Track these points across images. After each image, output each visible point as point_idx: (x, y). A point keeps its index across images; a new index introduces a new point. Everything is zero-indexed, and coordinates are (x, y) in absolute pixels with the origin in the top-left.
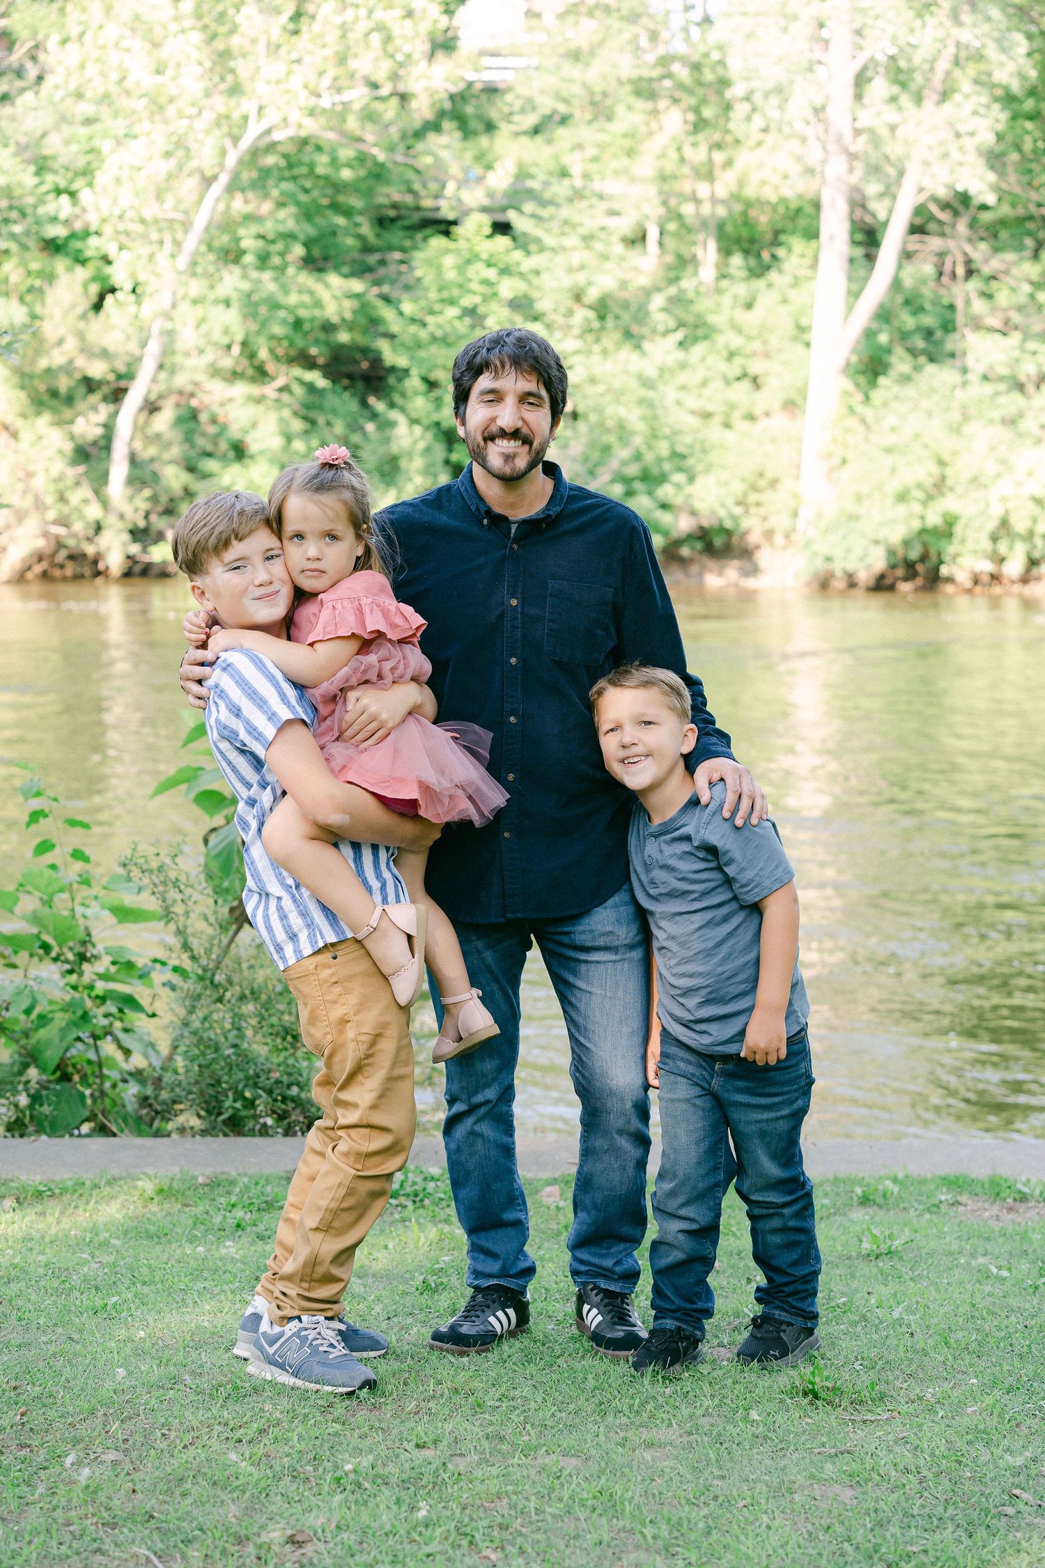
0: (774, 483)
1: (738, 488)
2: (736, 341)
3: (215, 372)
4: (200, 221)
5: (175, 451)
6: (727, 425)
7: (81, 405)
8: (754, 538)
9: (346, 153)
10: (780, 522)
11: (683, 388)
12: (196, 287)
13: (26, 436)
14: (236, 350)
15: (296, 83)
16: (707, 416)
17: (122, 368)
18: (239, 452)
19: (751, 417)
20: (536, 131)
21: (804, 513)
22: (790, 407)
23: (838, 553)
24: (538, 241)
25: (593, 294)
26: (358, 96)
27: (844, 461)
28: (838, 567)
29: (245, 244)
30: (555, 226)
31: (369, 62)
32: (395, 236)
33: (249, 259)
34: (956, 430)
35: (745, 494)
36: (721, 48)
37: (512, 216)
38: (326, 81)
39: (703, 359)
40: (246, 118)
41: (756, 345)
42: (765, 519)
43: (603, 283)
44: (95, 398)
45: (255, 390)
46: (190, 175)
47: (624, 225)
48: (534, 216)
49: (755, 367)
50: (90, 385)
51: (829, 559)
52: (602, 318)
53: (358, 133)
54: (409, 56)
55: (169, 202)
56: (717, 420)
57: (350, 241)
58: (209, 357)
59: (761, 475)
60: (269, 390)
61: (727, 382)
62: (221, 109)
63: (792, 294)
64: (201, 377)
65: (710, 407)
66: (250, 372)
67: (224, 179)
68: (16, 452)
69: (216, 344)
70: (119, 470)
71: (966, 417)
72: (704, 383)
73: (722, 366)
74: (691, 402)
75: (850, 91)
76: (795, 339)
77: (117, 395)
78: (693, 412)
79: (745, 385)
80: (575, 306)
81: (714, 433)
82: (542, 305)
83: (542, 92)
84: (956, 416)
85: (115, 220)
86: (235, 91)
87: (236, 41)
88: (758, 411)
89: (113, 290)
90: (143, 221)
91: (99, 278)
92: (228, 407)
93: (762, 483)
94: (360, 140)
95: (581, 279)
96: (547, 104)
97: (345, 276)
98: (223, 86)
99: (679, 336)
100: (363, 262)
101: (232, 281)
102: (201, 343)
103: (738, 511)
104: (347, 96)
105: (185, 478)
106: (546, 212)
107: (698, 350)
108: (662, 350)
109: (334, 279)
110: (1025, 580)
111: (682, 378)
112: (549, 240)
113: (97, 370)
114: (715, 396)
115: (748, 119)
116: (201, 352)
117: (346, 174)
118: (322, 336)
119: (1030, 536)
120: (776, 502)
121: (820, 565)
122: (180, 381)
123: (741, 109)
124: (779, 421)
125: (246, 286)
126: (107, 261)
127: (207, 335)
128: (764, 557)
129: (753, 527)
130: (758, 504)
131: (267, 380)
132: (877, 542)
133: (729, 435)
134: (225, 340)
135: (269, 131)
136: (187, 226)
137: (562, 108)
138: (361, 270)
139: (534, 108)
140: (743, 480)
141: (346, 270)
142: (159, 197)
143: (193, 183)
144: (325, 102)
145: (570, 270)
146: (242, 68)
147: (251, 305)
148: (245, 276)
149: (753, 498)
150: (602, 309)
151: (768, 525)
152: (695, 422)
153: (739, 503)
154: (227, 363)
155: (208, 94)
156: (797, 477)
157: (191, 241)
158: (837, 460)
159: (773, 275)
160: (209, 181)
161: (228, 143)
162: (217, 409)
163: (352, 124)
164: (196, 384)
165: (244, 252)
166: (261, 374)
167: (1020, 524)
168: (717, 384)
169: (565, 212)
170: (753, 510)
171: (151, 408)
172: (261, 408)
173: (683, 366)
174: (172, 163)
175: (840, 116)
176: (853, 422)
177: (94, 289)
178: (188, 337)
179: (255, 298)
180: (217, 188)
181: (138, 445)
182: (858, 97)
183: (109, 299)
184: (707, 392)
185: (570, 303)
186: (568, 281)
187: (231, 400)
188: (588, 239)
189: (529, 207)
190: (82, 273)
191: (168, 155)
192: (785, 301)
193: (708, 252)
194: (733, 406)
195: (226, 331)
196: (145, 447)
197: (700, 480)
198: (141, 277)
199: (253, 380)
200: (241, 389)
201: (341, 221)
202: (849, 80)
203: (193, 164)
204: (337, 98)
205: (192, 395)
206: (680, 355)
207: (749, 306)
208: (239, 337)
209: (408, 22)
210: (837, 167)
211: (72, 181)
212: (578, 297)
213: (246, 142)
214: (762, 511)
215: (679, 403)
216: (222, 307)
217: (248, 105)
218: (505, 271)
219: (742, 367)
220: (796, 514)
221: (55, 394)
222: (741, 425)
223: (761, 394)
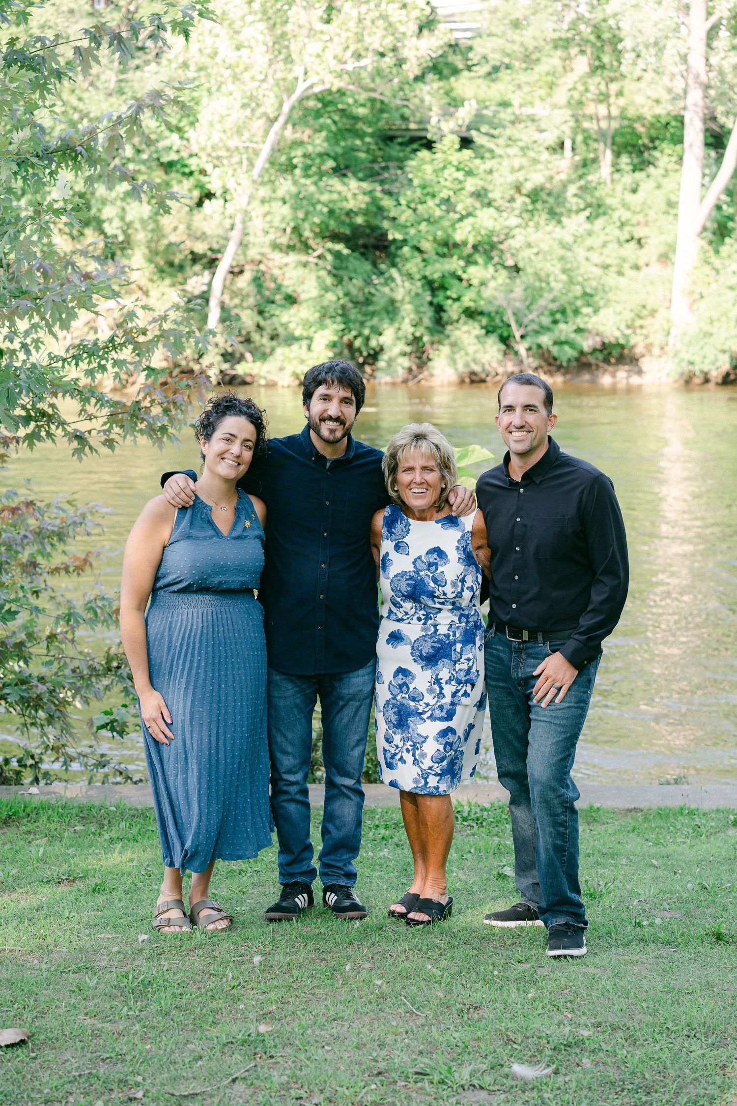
0: (653, 313)
1: (628, 316)
2: (626, 215)
3: (275, 246)
4: (266, 150)
5: (251, 301)
6: (620, 273)
7: (189, 271)
8: (639, 350)
9: (363, 97)
10: (657, 339)
11: (590, 249)
12: (264, 192)
13: (153, 293)
14: (289, 230)
15: (329, 55)
16: (606, 267)
17: (216, 246)
18: (291, 300)
19: (637, 267)
20: (489, 74)
21: (673, 332)
22: (665, 258)
23: (697, 359)
24: (491, 151)
25: (528, 187)
26: (368, 61)
27: (702, 297)
28: (697, 369)
29: (295, 161)
30: (501, 141)
31: (376, 40)
32: (395, 150)
33: (298, 172)
35: (633, 320)
36: (615, 15)
37: (474, 134)
38: (349, 53)
39: (604, 229)
40: (296, 79)
41: (640, 217)
42: (646, 337)
43: (536, 179)
44: (197, 268)
45: (303, 258)
46: (260, 118)
47: (550, 138)
48: (486, 134)
49: (638, 233)
50: (195, 258)
51: (691, 363)
52: (534, 202)
53: (370, 86)
54: (404, 34)
55: (246, 135)
56: (614, 269)
57: (362, 155)
58: (272, 236)
59: (644, 307)
60: (312, 259)
61: (620, 244)
62: (279, 75)
63: (665, 181)
64: (267, 250)
65: (608, 261)
66: (298, 245)
67: (281, 120)
69: (277, 228)
70: (214, 314)
72: (604, 245)
73: (617, 232)
74: (595, 258)
75: (704, 44)
76: (667, 213)
77: (212, 264)
78: (596, 265)
79: (633, 245)
80: (517, 196)
81: (611, 279)
82: (494, 195)
83: (493, 51)
85: (209, 150)
86: (289, 60)
87: (289, 27)
88: (641, 263)
89: (209, 195)
90: (228, 150)
91: (200, 186)
92: (285, 269)
93: (645, 312)
94: (372, 90)
95: (520, 176)
96: (496, 58)
97: (361, 180)
98: (282, 57)
99: (587, 213)
100: (372, 169)
101: (286, 186)
102: (267, 226)
103: (628, 332)
104: (363, 62)
105: (259, 319)
106: (496, 132)
107: (600, 222)
108: (575, 224)
109: (353, 183)
111: (589, 242)
112: (498, 151)
113: (200, 248)
114: (612, 254)
115: (634, 64)
116: (267, 233)
117: (361, 111)
118: (347, 220)
120: (654, 326)
121: (685, 368)
122: (253, 253)
123: (629, 57)
124: (656, 269)
125: (294, 190)
126: (203, 172)
127: (271, 222)
128: (645, 363)
129: (638, 342)
130: (641, 327)
131: (310, 251)
132: (724, 352)
133: (622, 280)
134: (283, 226)
135: (311, 87)
136: (257, 153)
137: (507, 60)
138: (371, 175)
139: (487, 62)
140: (632, 311)
141: (360, 175)
142: (239, 133)
143: (262, 122)
144: (349, 67)
145: (513, 171)
146: (294, 47)
147: (299, 201)
148: (295, 183)
149: (638, 322)
150: (535, 195)
151: (648, 341)
152: (598, 271)
153: (628, 327)
154: (284, 240)
155: (271, 62)
156: (668, 308)
157: (261, 162)
158: (697, 296)
159: (651, 169)
160: (272, 121)
161: (284, 95)
162: (276, 272)
163: (366, 80)
164: (263, 254)
165: (295, 167)
166: (306, 247)
168: (613, 246)
169: (509, 132)
170: (638, 331)
171: (236, 272)
172: (307, 271)
173: (590, 234)
174: (248, 112)
175: (697, 63)
176: (707, 269)
177: (196, 194)
178: (257, 224)
179: (301, 196)
180: (277, 126)
181: (226, 298)
182: (709, 46)
183: (207, 202)
184: (606, 251)
185: (512, 192)
186: (511, 178)
187: (286, 265)
188: (524, 149)
189: (484, 128)
190: (189, 183)
191: (245, 106)
192: (659, 187)
193: (608, 157)
194: (624, 260)
195: (284, 220)
196: (231, 299)
197: (602, 312)
198: (228, 186)
199: (300, 251)
200: (293, 258)
201: (358, 142)
202: (703, 35)
203: (261, 110)
204: (357, 64)
205: (260, 262)
206: (588, 226)
207: (634, 191)
208: (292, 224)
209: (404, 12)
210: (695, 96)
211: (180, 121)
212: (518, 189)
213: (296, 95)
214: (645, 331)
215: (587, 259)
216: (280, 203)
217: (298, 71)
218: (469, 173)
219: (630, 233)
220: (668, 334)
221: (171, 264)
222: (630, 273)
223: (643, 251)
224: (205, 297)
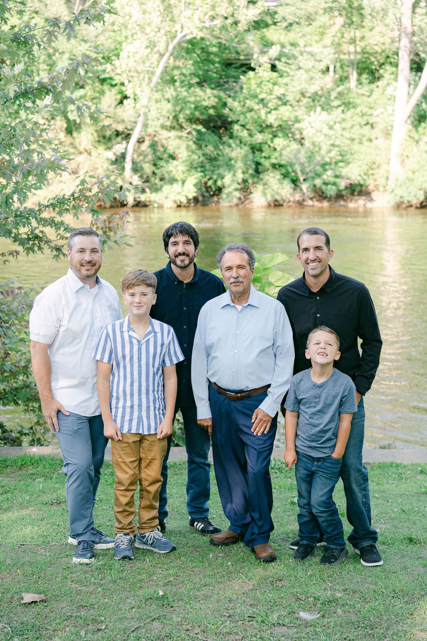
0: (379, 166)
1: (365, 168)
2: (365, 109)
3: (163, 127)
4: (159, 71)
5: (150, 157)
6: (360, 143)
7: (114, 142)
8: (371, 188)
9: (215, 42)
10: (381, 181)
11: (344, 129)
12: (158, 96)
13: (94, 153)
14: (171, 118)
15: (196, 18)
16: (353, 140)
17: (129, 127)
18: (173, 157)
19: (370, 140)
20: (287, 27)
21: (391, 178)
23: (405, 194)
24: (288, 73)
25: (309, 93)
26: (218, 22)
27: (408, 157)
28: (405, 199)
29: (176, 78)
30: (293, 67)
31: (223, 9)
32: (232, 72)
33: (177, 84)
35: (368, 170)
37: (277, 63)
38: (207, 17)
39: (352, 117)
40: (176, 31)
41: (372, 112)
42: (375, 180)
43: (312, 89)
44: (119, 139)
45: (179, 134)
46: (156, 53)
47: (322, 65)
48: (286, 63)
49: (372, 120)
50: (118, 134)
51: (402, 197)
52: (313, 101)
53: (219, 35)
54: (239, 6)
55: (147, 64)
56: (357, 141)
57: (214, 75)
58: (161, 121)
59: (374, 163)
60: (184, 134)
61: (361, 126)
62: (168, 29)
63: (386, 89)
64: (158, 129)
65: (354, 136)
66: (177, 127)
67: (167, 54)
68: (90, 160)
69: (164, 116)
70: (128, 165)
72: (352, 127)
73: (359, 120)
74: (346, 134)
75: (411, 10)
77: (128, 137)
78: (347, 139)
79: (368, 127)
80: (302, 99)
81: (356, 147)
82: (290, 98)
83: (289, 14)
85: (127, 72)
86: (172, 20)
88: (373, 137)
89: (126, 97)
90: (137, 72)
91: (121, 92)
92: (169, 140)
93: (375, 166)
94: (219, 38)
95: (304, 87)
96: (291, 19)
97: (212, 89)
98: (168, 18)
99: (342, 108)
100: (219, 82)
101: (170, 92)
102: (158, 115)
103: (365, 177)
104: (215, 22)
105: (153, 168)
106: (290, 62)
107: (349, 113)
108: (336, 114)
109: (209, 91)
111: (344, 125)
112: (291, 73)
113: (120, 128)
114: (356, 133)
115: (371, 21)
116: (159, 119)
117: (214, 49)
118: (205, 112)
120: (379, 174)
121: (398, 199)
122: (150, 130)
123: (368, 18)
124: (381, 142)
125: (174, 94)
126: (123, 84)
127: (161, 113)
128: (374, 195)
129: (371, 183)
130: (373, 174)
131: (183, 130)
132: (421, 189)
133: (362, 148)
134: (168, 115)
135: (185, 36)
136: (153, 73)
137: (297, 20)
138: (219, 86)
139: (286, 20)
140: (367, 165)
141: (213, 86)
142: (144, 62)
143: (156, 56)
144: (207, 25)
145: (300, 83)
146: (176, 12)
147: (177, 100)
148: (175, 90)
149: (371, 172)
150: (313, 97)
151: (377, 183)
152: (349, 142)
153: (365, 174)
154: (168, 123)
155: (162, 21)
156: (388, 164)
157: (155, 79)
158: (405, 157)
159: (379, 82)
160: (162, 55)
161: (170, 40)
162: (164, 142)
163: (217, 32)
164: (156, 131)
165: (176, 81)
166: (181, 127)
168: (357, 127)
169: (298, 61)
170: (371, 177)
171: (140, 141)
172: (181, 141)
173: (344, 120)
174: (149, 50)
175: (406, 22)
176: (411, 141)
177: (119, 97)
178: (154, 114)
179: (179, 98)
180: (165, 59)
181: (135, 156)
182: (414, 12)
183: (125, 102)
184: (353, 130)
185: (299, 96)
186: (299, 88)
187: (169, 138)
188: (307, 71)
189: (284, 59)
190: (115, 90)
191: (147, 47)
192: (383, 93)
193: (354, 76)
194: (363, 136)
195: (168, 112)
196: (138, 157)
197: (351, 165)
198: (137, 92)
199: (178, 130)
200: (173, 134)
201: (212, 67)
202: (410, 6)
203: (156, 49)
204: (212, 23)
205: (155, 136)
206: (343, 116)
207: (370, 96)
208: (173, 114)
210: (405, 42)
212: (303, 95)
213: (176, 41)
214: (374, 177)
215: (342, 135)
216: (166, 102)
217: (178, 27)
218: (274, 84)
219: (367, 120)
220: (387, 178)
221: (104, 137)
222: (366, 143)
223: (374, 130)
224: (123, 156)
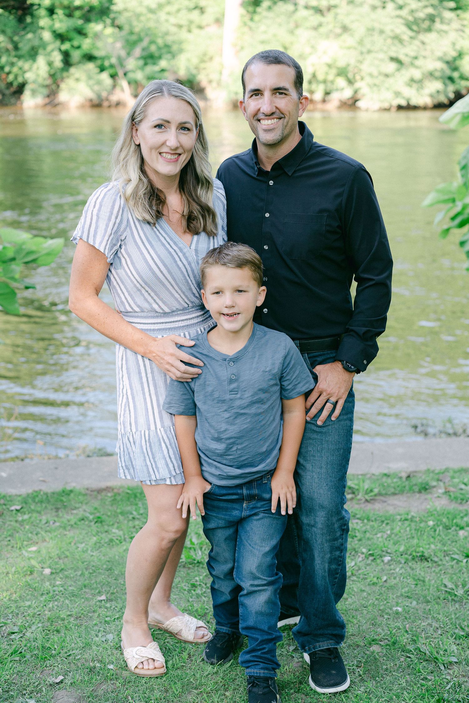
0: (211, 59)
1: (195, 61)
6: (189, 31)
8: (204, 84)
10: (214, 76)
11: (169, 13)
16: (180, 27)
19: (200, 27)
21: (225, 72)
22: (219, 21)
27: (242, 48)
34: (292, 32)
35: (198, 64)
42: (207, 75)
49: (202, 3)
56: (185, 28)
59: (205, 55)
61: (189, 10)
65: (181, 23)
71: (297, 26)
72: (178, 11)
74: (173, 20)
78: (175, 25)
79: (197, 12)
81: (184, 35)
84: (292, 25)
88: (204, 23)
93: (206, 58)
103: (194, 72)
110: (324, 101)
111: (168, 9)
114: (183, 18)
119: (325, 82)
120: (213, 67)
121: (233, 97)
124: (213, 29)
128: (210, 92)
129: (202, 79)
130: (204, 69)
133: (189, 36)
140: (198, 57)
149: (202, 65)
151: (209, 78)
152: (173, 29)
156: (221, 56)
158: (239, 48)
167: (320, 77)
168: (184, 12)
170: (202, 71)
176: (246, 29)
184: (179, 15)
194: (191, 22)
197: (177, 58)
214: (206, 72)
215: (167, 21)
219: (195, 3)
220: (221, 73)
222: (195, 31)
223: (205, 16)
